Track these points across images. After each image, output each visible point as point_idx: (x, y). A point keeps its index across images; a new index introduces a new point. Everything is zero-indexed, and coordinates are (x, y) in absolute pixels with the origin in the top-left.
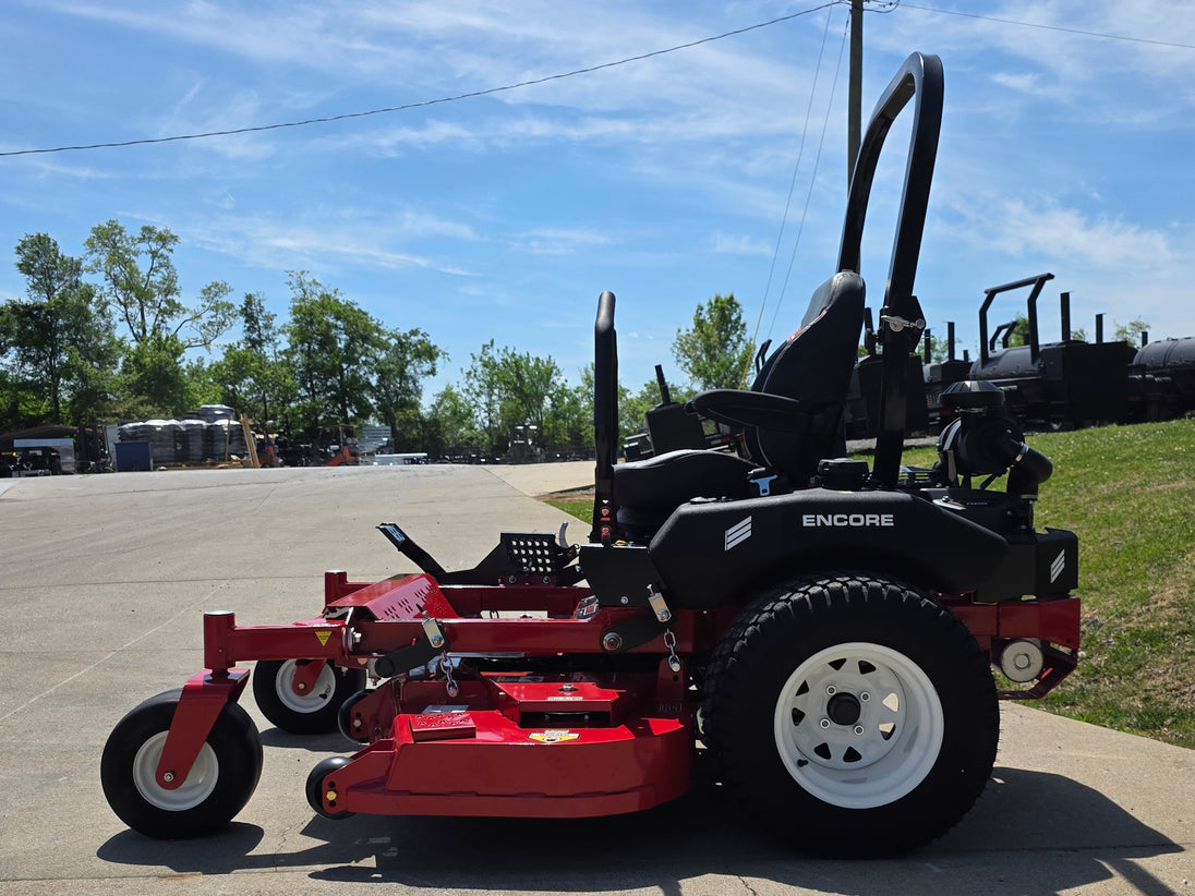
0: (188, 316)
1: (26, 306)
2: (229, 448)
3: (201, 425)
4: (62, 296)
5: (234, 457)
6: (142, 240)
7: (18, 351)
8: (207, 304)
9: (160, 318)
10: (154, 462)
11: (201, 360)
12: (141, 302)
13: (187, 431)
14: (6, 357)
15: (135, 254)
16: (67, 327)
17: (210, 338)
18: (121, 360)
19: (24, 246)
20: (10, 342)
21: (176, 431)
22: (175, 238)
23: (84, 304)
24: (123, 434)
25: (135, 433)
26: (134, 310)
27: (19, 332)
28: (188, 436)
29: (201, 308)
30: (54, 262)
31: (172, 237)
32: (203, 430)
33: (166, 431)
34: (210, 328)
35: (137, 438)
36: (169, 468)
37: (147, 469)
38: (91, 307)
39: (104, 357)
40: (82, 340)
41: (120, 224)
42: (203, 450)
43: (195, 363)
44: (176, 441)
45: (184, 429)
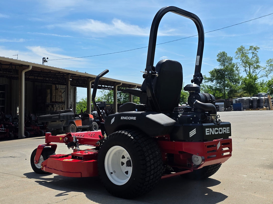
0: (262, 69)
1: (218, 70)
2: (264, 104)
3: (257, 98)
4: (227, 67)
5: (264, 107)
6: (250, 50)
7: (216, 81)
8: (268, 65)
9: (254, 70)
10: (243, 108)
11: (263, 80)
12: (249, 66)
13: (253, 100)
14: (213, 83)
15: (248, 54)
16: (228, 74)
17: (268, 74)
18: (241, 82)
19: (219, 55)
20: (214, 79)
21: (250, 100)
22: (259, 48)
23: (232, 68)
24: (236, 101)
25: (239, 101)
26: (247, 68)
27: (216, 76)
28: (253, 101)
29: (266, 66)
30: (226, 58)
31: (258, 48)
32: (257, 100)
33: (247, 100)
34: (268, 71)
35: (240, 102)
36: (246, 110)
37: (241, 110)
38: (234, 69)
39: (236, 81)
40: (231, 77)
41: (243, 46)
42: (257, 105)
43: (262, 81)
44: (250, 103)
45: (252, 100)
